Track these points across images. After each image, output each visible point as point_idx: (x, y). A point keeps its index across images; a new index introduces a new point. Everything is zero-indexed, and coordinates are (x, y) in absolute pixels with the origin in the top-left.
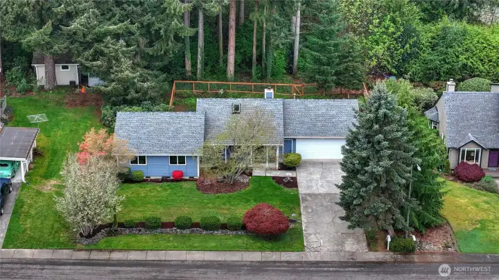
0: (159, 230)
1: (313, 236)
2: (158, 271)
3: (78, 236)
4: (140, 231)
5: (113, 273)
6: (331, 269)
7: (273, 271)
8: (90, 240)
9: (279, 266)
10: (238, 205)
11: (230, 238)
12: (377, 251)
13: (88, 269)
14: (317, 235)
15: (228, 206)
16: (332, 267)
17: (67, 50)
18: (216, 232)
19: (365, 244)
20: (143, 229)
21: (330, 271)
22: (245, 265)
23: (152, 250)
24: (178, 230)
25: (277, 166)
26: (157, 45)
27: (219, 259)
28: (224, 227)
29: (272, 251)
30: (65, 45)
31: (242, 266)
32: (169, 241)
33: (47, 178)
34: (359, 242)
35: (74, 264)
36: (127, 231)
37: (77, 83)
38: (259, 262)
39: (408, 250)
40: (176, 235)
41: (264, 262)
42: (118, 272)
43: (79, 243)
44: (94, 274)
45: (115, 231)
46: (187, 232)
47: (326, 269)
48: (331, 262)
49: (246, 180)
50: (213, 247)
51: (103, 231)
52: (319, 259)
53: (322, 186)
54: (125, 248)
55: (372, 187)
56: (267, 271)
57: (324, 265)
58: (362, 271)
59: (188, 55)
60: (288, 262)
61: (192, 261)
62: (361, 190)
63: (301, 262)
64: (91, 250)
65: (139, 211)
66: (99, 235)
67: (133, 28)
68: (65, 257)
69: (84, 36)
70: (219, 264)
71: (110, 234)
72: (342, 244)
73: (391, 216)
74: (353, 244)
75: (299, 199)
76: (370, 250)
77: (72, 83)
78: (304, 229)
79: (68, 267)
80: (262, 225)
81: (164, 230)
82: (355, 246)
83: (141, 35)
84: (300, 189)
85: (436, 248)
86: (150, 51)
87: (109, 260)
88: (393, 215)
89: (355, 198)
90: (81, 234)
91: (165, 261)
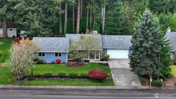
0: (51, 78)
1: (117, 81)
2: (51, 92)
3: (16, 80)
4: (43, 79)
5: (31, 92)
6: (127, 91)
7: (102, 92)
8: (21, 81)
9: (104, 90)
10: (84, 70)
11: (82, 81)
12: (146, 86)
13: (20, 91)
14: (119, 81)
15: (80, 71)
16: (128, 91)
17: (12, 18)
18: (76, 79)
19: (140, 84)
20: (44, 78)
21: (127, 92)
22: (89, 90)
23: (48, 85)
24: (59, 79)
25: (100, 60)
26: (49, 18)
27: (78, 88)
28: (79, 77)
29: (101, 86)
30: (12, 16)
31: (88, 90)
32: (55, 82)
33: (3, 62)
34: (137, 83)
35: (14, 89)
36: (37, 79)
37: (16, 36)
38: (95, 89)
39: (159, 85)
40: (58, 80)
41: (98, 89)
42: (34, 92)
43: (16, 82)
44: (23, 92)
45: (32, 78)
46: (63, 79)
47: (125, 91)
48: (127, 89)
49: (87, 63)
50: (75, 84)
51: (26, 78)
52: (121, 88)
53: (119, 66)
54: (36, 84)
55: (145, 53)
56: (99, 92)
57: (124, 90)
58: (141, 92)
59: (61, 26)
60: (108, 89)
61: (66, 89)
62: (140, 56)
63: (114, 89)
64: (21, 85)
65: (42, 72)
66: (25, 79)
67: (40, 9)
68: (10, 87)
69: (20, 12)
70: (78, 90)
71: (30, 80)
72: (131, 83)
73: (152, 69)
74: (135, 84)
75: (110, 69)
76: (143, 85)
77: (14, 36)
78: (113, 79)
79: (11, 90)
80: (96, 75)
81: (53, 78)
82: (136, 84)
83: (43, 13)
84: (110, 67)
85: (171, 85)
86: (46, 20)
87: (29, 88)
88: (153, 69)
89: (138, 59)
90: (17, 79)
91: (54, 88)
